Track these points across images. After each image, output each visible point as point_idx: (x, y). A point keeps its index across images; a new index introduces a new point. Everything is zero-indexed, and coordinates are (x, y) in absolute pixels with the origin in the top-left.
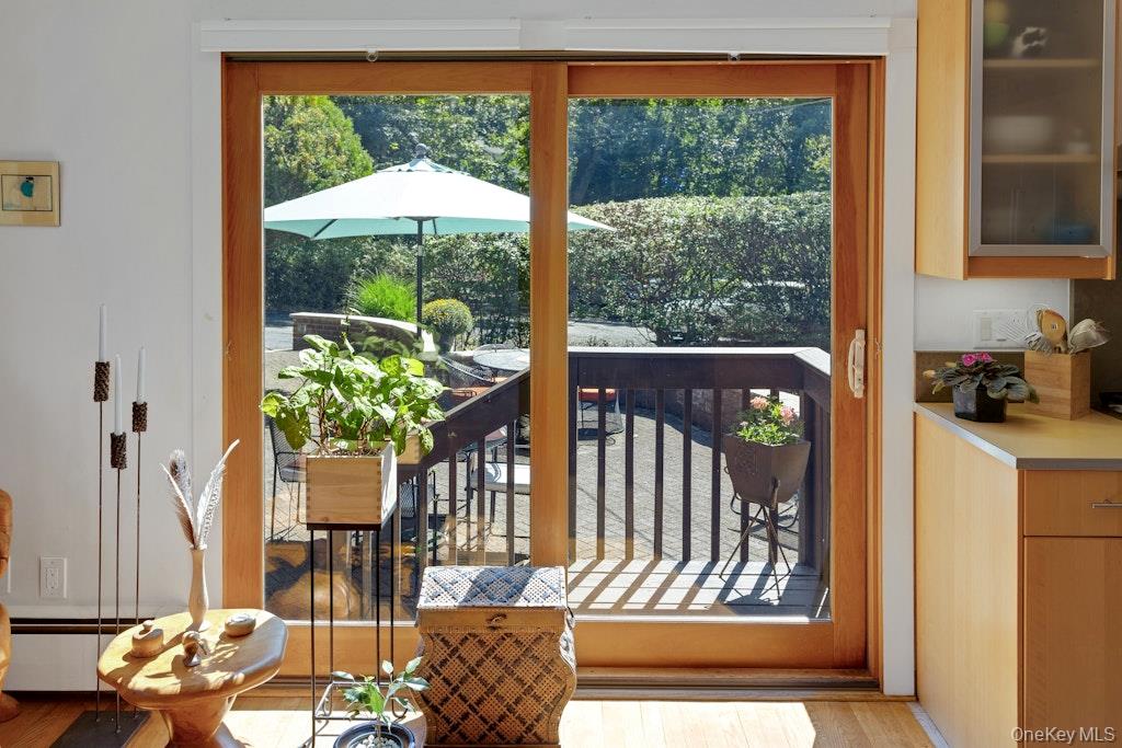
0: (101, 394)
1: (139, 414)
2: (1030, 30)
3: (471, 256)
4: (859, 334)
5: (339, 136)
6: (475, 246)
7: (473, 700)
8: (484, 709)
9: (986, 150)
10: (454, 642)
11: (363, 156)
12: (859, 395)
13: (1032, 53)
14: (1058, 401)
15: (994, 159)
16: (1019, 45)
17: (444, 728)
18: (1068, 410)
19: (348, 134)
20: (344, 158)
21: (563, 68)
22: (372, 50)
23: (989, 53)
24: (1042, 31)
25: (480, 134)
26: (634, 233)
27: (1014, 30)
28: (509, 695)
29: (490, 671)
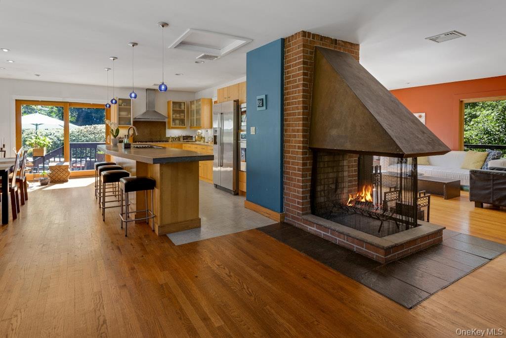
2: (124, 103)
7: (56, 176)
8: (58, 177)
9: (119, 115)
10: (54, 169)
13: (124, 106)
16: (123, 105)
17: (53, 179)
21: (68, 104)
23: (119, 105)
26: (94, 134)
27: (122, 103)
28: (62, 175)
29: (59, 173)
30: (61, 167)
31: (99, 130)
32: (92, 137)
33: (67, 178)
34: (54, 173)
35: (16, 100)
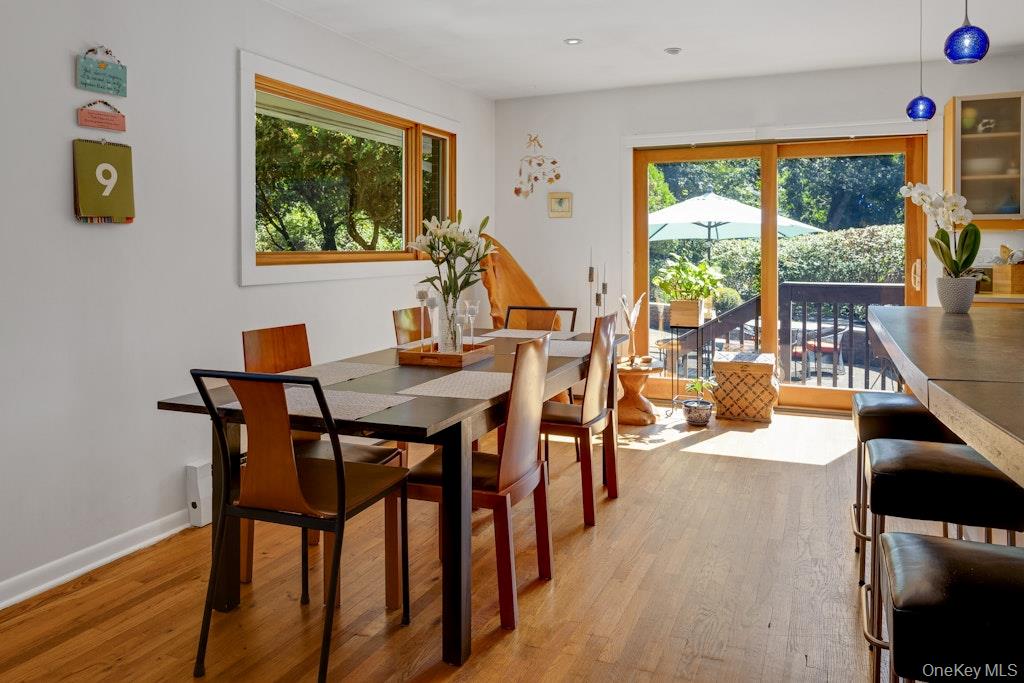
0: (591, 279)
1: (604, 286)
2: (985, 121)
3: (742, 268)
4: (918, 261)
5: (656, 184)
6: (745, 260)
7: (735, 399)
8: (739, 403)
9: (963, 174)
10: (728, 375)
11: (670, 196)
12: (918, 289)
13: (987, 131)
14: (1005, 286)
15: (966, 178)
16: (981, 128)
17: (724, 410)
18: (1010, 289)
19: (662, 182)
20: (659, 198)
21: (775, 147)
22: (693, 144)
23: (964, 131)
24: (992, 121)
25: (751, 182)
26: (868, 251)
27: (978, 121)
28: (750, 398)
29: (742, 388)
30: (750, 370)
31: (883, 240)
32: (863, 260)
33: (768, 412)
34: (728, 386)
35: (635, 150)
